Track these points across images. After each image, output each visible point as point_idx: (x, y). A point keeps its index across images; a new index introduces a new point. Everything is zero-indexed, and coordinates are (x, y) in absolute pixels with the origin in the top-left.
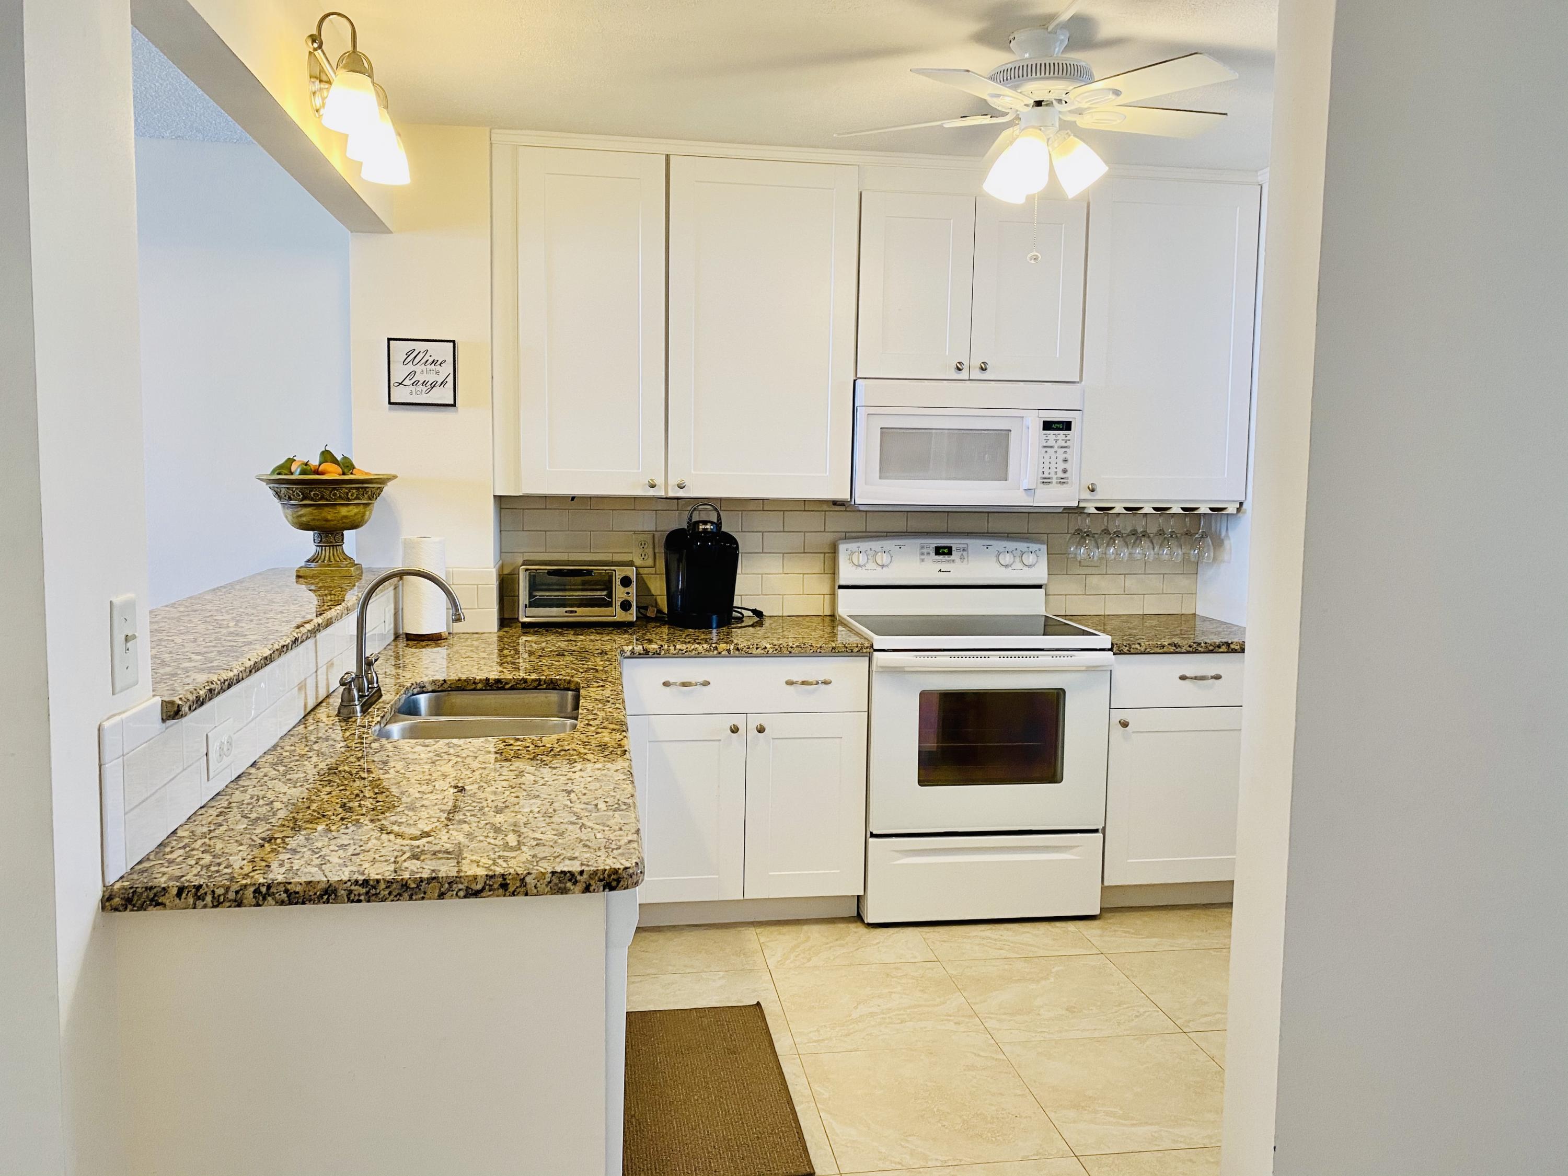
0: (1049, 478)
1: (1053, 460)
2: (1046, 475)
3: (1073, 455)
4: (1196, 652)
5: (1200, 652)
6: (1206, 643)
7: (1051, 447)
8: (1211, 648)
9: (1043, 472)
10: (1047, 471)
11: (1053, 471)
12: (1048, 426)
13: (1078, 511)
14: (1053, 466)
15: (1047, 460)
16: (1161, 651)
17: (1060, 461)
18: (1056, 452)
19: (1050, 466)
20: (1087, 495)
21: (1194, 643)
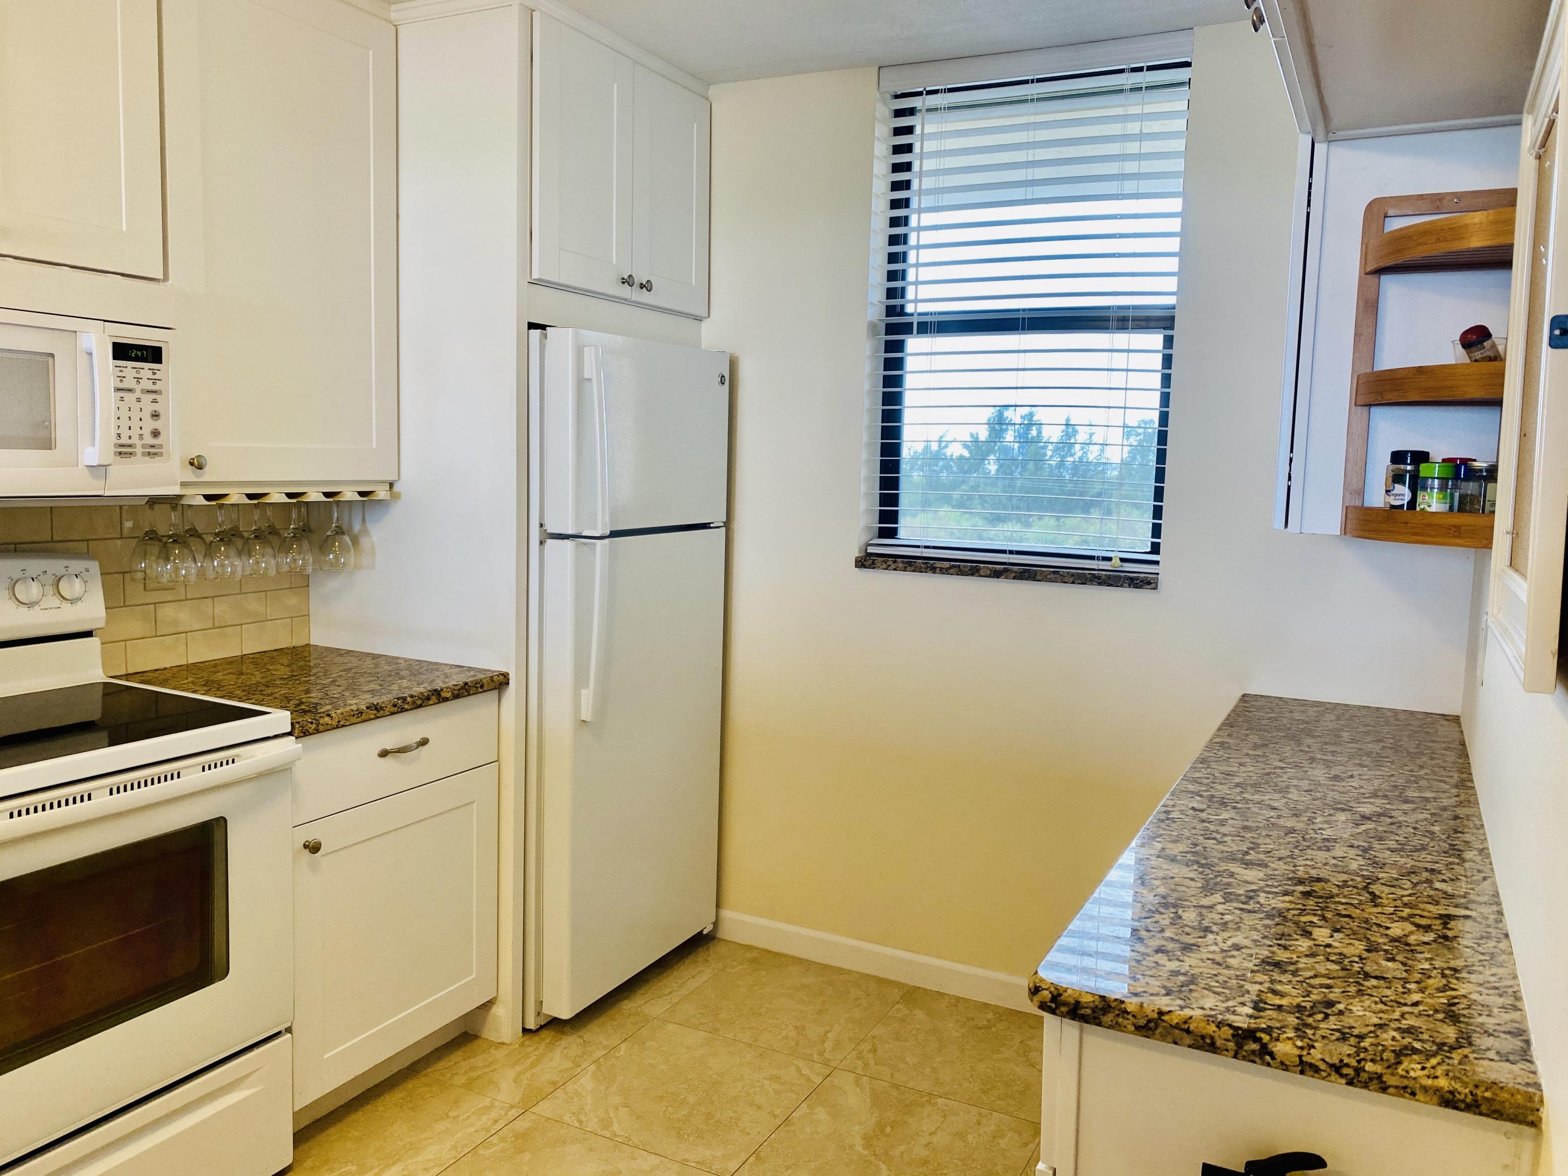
0: (130, 446)
1: (136, 415)
2: (124, 440)
3: (170, 406)
4: (403, 710)
5: (407, 710)
6: (412, 696)
7: (130, 390)
8: (419, 702)
9: (119, 435)
10: (125, 433)
11: (135, 432)
12: (122, 351)
13: (173, 501)
14: (135, 424)
15: (124, 414)
16: (359, 719)
17: (146, 416)
18: (139, 400)
19: (130, 423)
20: (190, 475)
21: (398, 699)
